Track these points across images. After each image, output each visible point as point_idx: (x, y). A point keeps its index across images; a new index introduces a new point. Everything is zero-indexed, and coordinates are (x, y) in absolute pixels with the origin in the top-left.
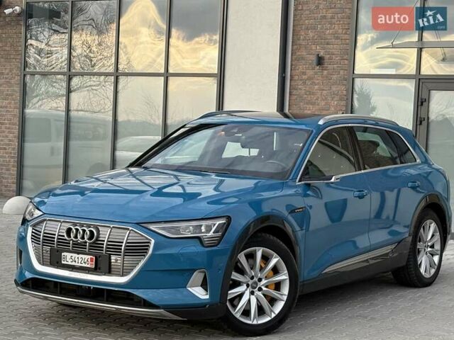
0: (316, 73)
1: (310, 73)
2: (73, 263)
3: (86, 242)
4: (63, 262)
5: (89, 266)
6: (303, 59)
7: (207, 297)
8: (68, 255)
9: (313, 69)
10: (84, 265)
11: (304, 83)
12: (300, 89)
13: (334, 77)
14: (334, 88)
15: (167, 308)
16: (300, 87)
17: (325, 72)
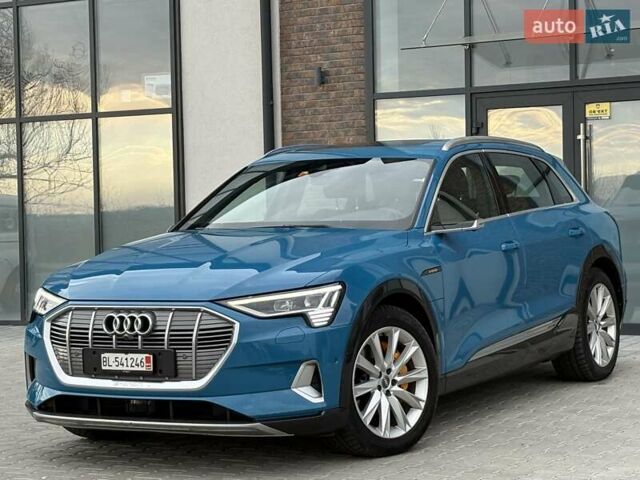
0: (319, 97)
1: (310, 96)
2: (120, 368)
3: (137, 335)
4: (104, 368)
5: (144, 369)
6: (298, 76)
7: (322, 400)
8: (111, 357)
9: (314, 90)
10: (136, 369)
11: (303, 113)
12: (297, 122)
13: (346, 100)
14: (348, 118)
15: (264, 419)
16: (297, 119)
17: (333, 94)
